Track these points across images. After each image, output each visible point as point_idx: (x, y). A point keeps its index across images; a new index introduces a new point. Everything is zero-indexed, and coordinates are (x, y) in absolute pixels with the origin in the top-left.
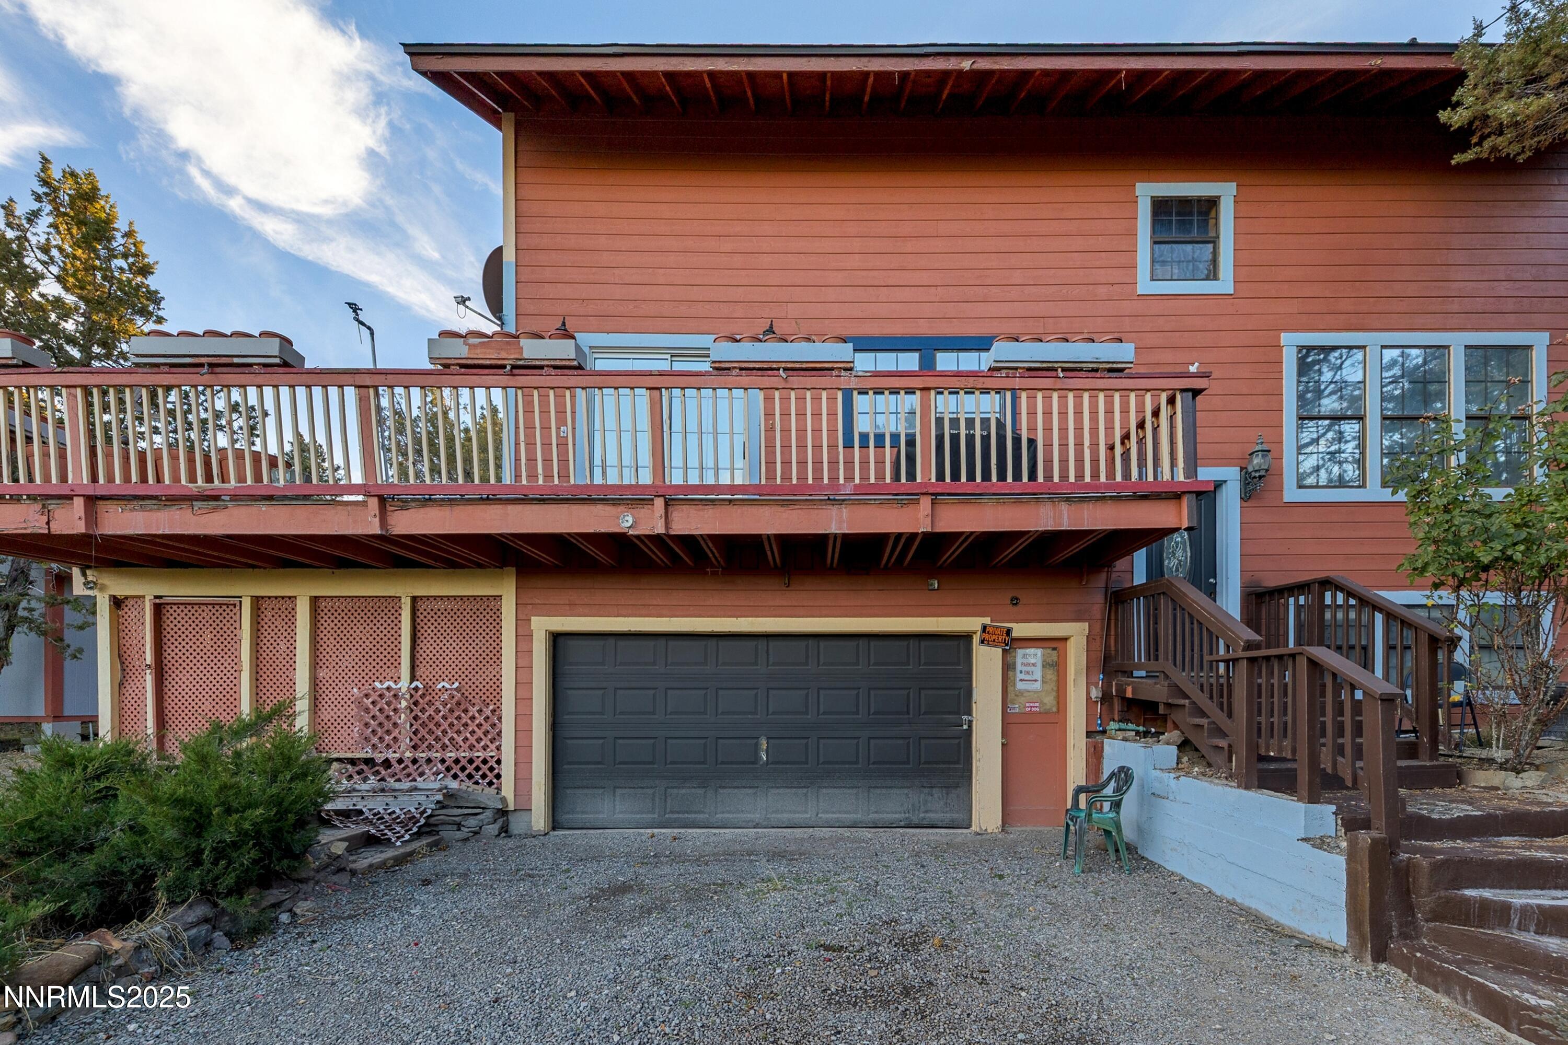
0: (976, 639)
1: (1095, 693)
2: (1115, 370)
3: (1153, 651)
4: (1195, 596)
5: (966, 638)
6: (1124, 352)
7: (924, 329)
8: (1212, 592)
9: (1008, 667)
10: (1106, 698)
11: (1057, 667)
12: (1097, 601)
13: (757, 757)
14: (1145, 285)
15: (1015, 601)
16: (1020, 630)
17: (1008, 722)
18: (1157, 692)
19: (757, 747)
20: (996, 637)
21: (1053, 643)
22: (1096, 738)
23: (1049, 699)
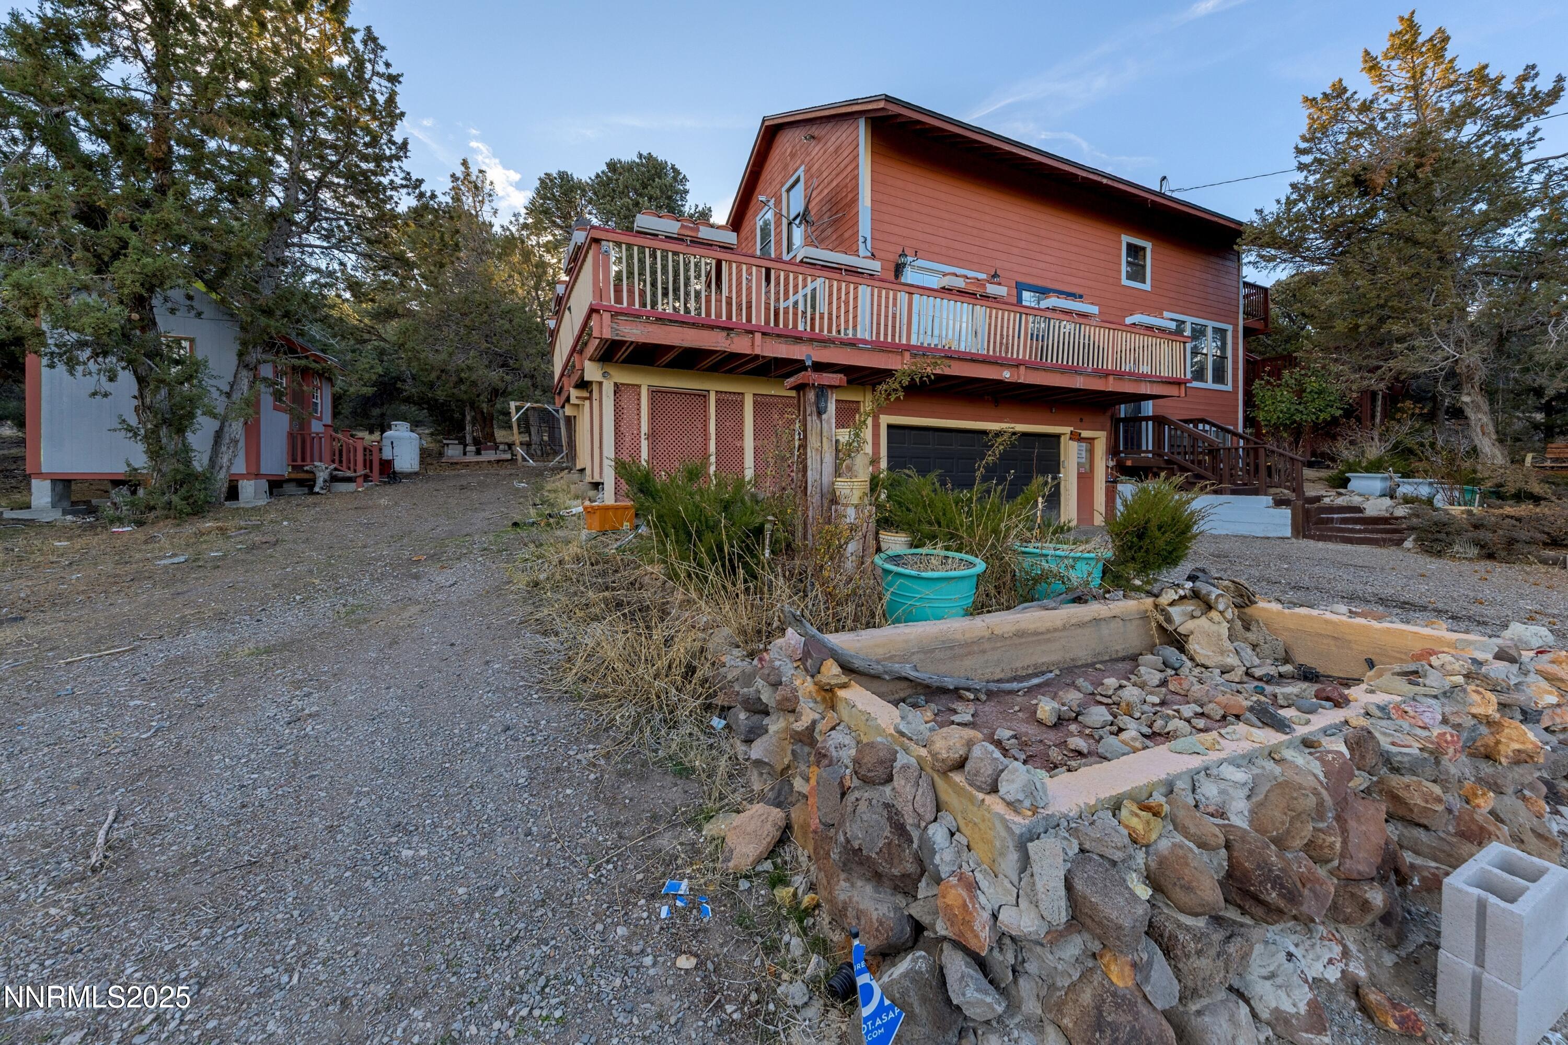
0: (1064, 437)
5: (1059, 436)
7: (1049, 285)
9: (1077, 451)
10: (1111, 466)
11: (1090, 452)
12: (1108, 420)
14: (1125, 282)
15: (1079, 420)
16: (1079, 433)
17: (1079, 478)
20: (1075, 437)
21: (1091, 440)
22: (1111, 484)
23: (1088, 467)
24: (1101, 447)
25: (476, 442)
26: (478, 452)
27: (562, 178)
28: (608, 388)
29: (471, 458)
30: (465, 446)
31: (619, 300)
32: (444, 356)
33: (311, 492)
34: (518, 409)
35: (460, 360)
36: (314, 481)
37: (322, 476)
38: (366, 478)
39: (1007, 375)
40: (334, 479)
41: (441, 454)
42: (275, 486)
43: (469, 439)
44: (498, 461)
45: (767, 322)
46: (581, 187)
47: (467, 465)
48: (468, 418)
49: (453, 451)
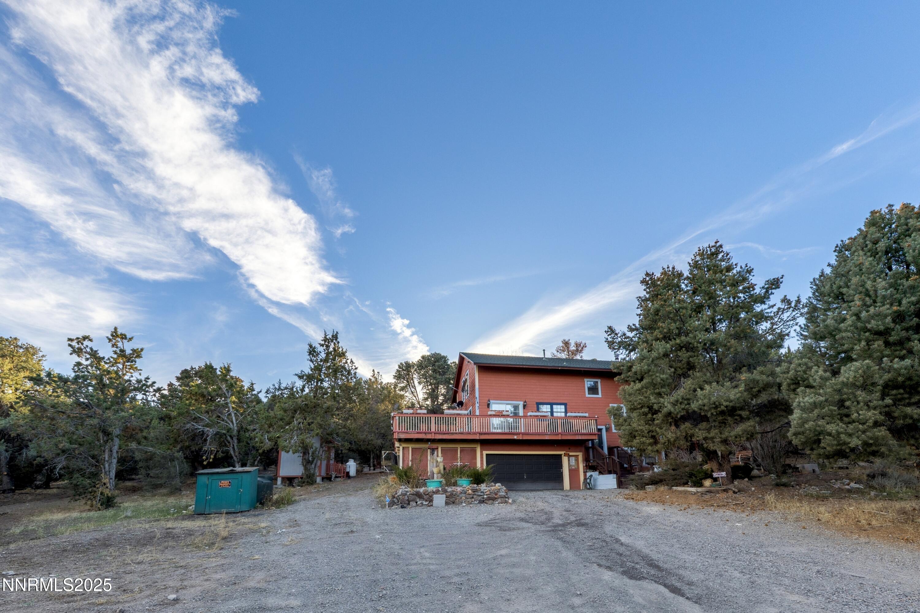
0: (563, 456)
1: (584, 465)
2: (585, 417)
3: (594, 457)
4: (600, 449)
5: (561, 455)
6: (587, 415)
7: (551, 401)
8: (602, 449)
9: (569, 460)
10: (586, 466)
11: (577, 460)
12: (583, 449)
13: (524, 478)
14: (587, 395)
15: (569, 449)
16: (571, 454)
17: (570, 470)
18: (595, 464)
19: (524, 476)
20: (565, 455)
21: (577, 456)
22: (585, 473)
23: (576, 466)
24: (580, 458)
25: (374, 466)
26: (374, 470)
27: (406, 364)
28: (401, 449)
29: (372, 472)
30: (370, 467)
31: (399, 429)
32: (364, 436)
33: (331, 481)
34: (385, 453)
35: (370, 438)
36: (331, 477)
37: (333, 476)
38: (343, 477)
39: (515, 437)
40: (336, 477)
41: (362, 471)
42: (323, 479)
43: (372, 465)
44: (380, 472)
45: (435, 430)
46: (413, 365)
47: (370, 474)
48: (372, 456)
49: (366, 470)
